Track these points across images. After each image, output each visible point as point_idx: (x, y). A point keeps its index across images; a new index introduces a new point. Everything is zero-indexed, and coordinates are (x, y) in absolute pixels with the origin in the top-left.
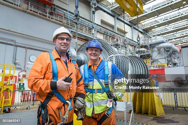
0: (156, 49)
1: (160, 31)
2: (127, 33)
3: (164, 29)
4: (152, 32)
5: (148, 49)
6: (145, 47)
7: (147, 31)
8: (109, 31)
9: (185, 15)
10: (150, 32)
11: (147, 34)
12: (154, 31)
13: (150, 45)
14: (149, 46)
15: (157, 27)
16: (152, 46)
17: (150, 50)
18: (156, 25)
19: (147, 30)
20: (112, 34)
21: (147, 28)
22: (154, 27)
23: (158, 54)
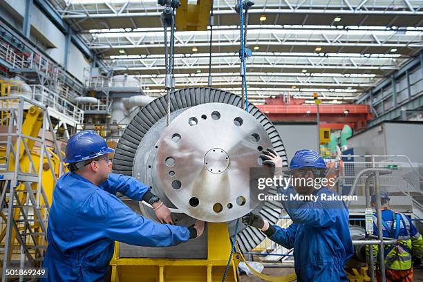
0: (121, 105)
1: (127, 63)
2: (55, 47)
3: (136, 62)
4: (110, 61)
5: (105, 102)
6: (98, 95)
7: (101, 56)
8: (9, 30)
9: (183, 45)
10: (105, 61)
11: (99, 63)
12: (114, 61)
13: (111, 93)
14: (107, 94)
15: (123, 54)
16: (114, 96)
17: (109, 103)
18: (122, 49)
19: (101, 54)
20: (17, 41)
21: (102, 49)
22: (116, 52)
23: (126, 116)
